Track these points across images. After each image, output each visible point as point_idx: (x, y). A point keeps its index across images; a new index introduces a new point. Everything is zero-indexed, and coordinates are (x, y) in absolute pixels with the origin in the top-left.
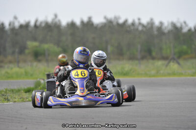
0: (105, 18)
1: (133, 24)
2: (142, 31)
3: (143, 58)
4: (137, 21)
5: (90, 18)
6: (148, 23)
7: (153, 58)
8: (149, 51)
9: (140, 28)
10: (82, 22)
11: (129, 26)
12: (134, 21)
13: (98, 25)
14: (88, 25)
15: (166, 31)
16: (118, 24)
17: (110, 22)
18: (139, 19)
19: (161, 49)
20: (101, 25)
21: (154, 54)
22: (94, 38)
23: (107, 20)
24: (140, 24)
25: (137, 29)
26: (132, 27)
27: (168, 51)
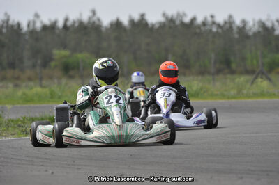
0: (164, 15)
1: (204, 24)
2: (217, 32)
3: (219, 71)
4: (209, 19)
5: (143, 15)
6: (225, 23)
7: (233, 72)
8: (228, 63)
9: (214, 29)
10: (132, 22)
11: (199, 27)
12: (206, 19)
13: (153, 25)
14: (140, 25)
15: (251, 33)
16: (183, 24)
17: (172, 21)
18: (212, 17)
19: (244, 59)
20: (157, 26)
21: (234, 66)
22: (148, 44)
23: (167, 18)
24: (214, 23)
25: (211, 30)
26: (203, 28)
27: (255, 62)
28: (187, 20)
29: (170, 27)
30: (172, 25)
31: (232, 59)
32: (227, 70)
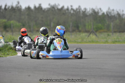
0: (49, 4)
1: (68, 9)
2: (73, 13)
3: (73, 31)
4: (70, 8)
5: (40, 5)
6: (77, 9)
7: (80, 31)
8: (78, 27)
9: (72, 12)
10: (35, 7)
11: (65, 11)
12: (68, 7)
13: (45, 9)
14: (39, 9)
15: (88, 14)
16: (58, 9)
17: (53, 7)
18: (71, 6)
19: (85, 26)
20: (47, 9)
21: (80, 29)
22: (42, 18)
23: (51, 6)
24: (72, 9)
25: (70, 12)
26: (67, 11)
27: (90, 27)
28: (60, 7)
29: (52, 10)
31: (80, 25)
32: (77, 31)
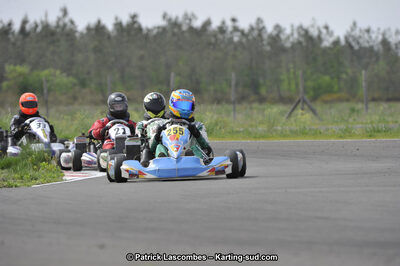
0: (164, 16)
1: (222, 30)
2: (240, 42)
3: (242, 99)
4: (229, 24)
5: (134, 17)
6: (252, 29)
7: (262, 100)
8: (255, 86)
9: (236, 39)
10: (118, 25)
12: (223, 23)
13: (149, 30)
14: (130, 30)
15: (288, 45)
16: (191, 29)
17: (175, 24)
18: (234, 20)
19: (278, 81)
20: (155, 32)
21: (263, 91)
22: (142, 58)
23: (170, 20)
24: (236, 29)
25: (231, 40)
26: (220, 36)
27: (293, 86)
28: (198, 24)
29: (174, 34)
30: (176, 30)
31: (261, 81)
32: (253, 97)
